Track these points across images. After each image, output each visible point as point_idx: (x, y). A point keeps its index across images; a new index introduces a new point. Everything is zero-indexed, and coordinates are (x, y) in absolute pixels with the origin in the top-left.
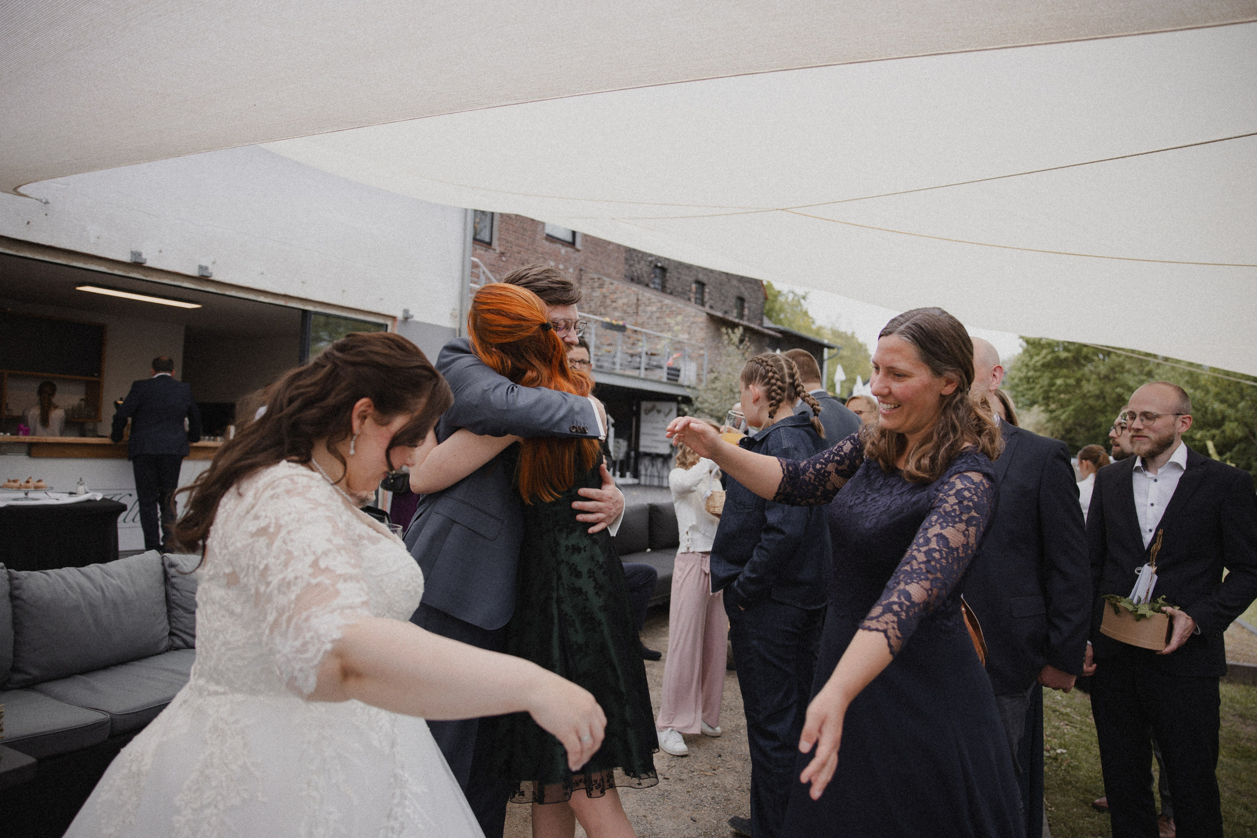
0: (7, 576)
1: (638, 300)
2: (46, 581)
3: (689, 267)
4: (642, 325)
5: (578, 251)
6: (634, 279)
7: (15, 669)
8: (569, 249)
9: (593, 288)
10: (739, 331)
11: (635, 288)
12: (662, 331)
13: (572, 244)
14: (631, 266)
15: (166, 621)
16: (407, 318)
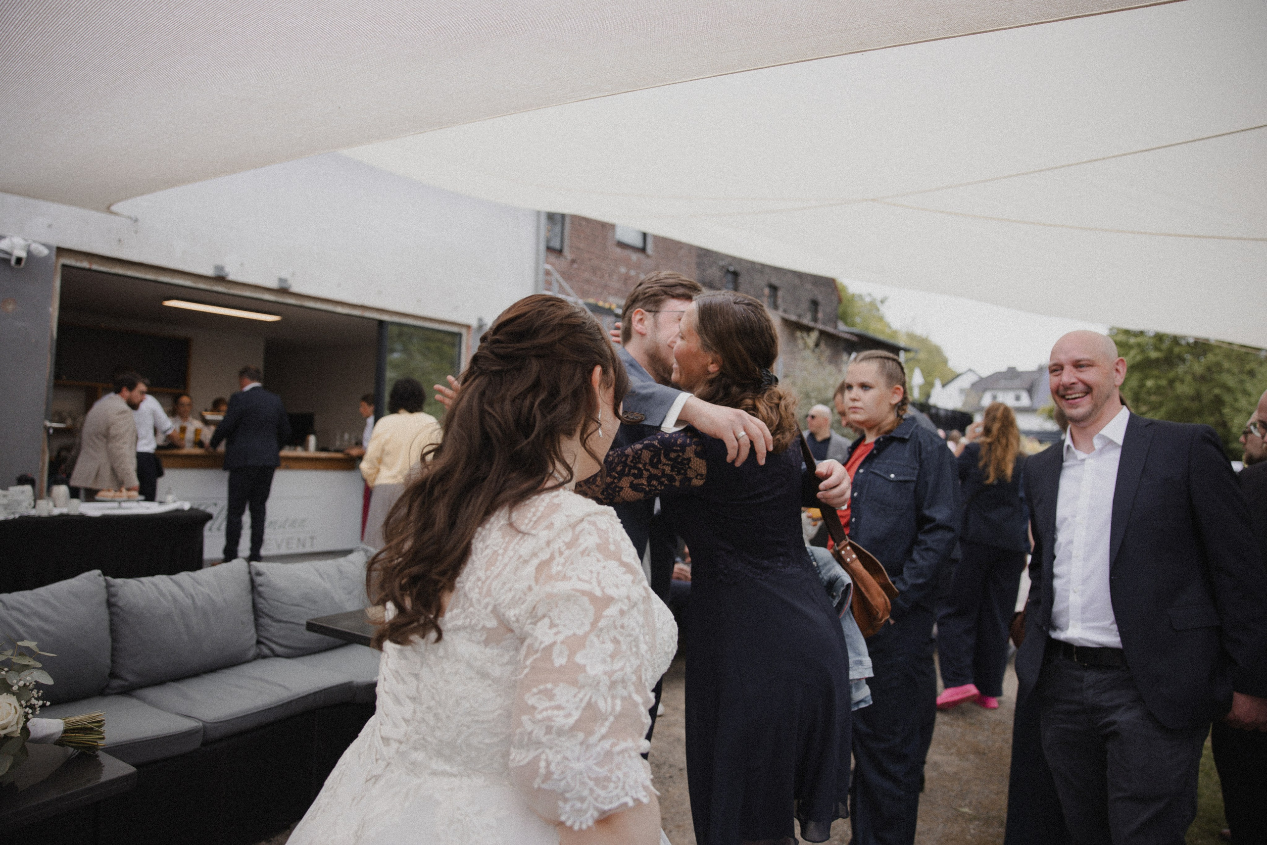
0: (104, 584)
2: (140, 588)
3: (762, 268)
5: (648, 256)
7: (113, 675)
8: (640, 256)
10: (814, 335)
13: (643, 250)
14: (703, 269)
15: (253, 631)
16: (481, 327)
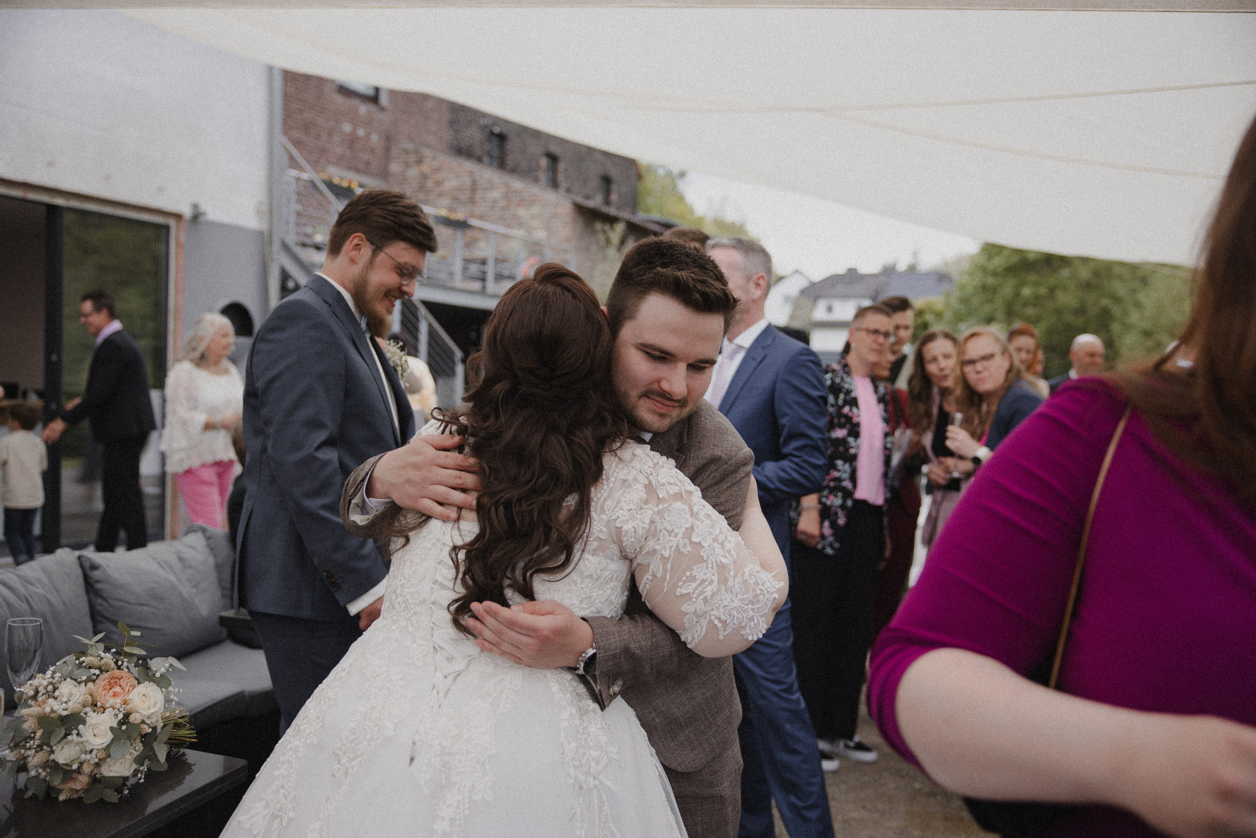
1: (474, 183)
3: (536, 134)
4: (481, 218)
5: (383, 109)
6: (462, 151)
8: (372, 109)
9: (407, 165)
10: (620, 228)
11: (468, 165)
12: (509, 226)
13: (375, 100)
14: (457, 132)
16: (197, 217)
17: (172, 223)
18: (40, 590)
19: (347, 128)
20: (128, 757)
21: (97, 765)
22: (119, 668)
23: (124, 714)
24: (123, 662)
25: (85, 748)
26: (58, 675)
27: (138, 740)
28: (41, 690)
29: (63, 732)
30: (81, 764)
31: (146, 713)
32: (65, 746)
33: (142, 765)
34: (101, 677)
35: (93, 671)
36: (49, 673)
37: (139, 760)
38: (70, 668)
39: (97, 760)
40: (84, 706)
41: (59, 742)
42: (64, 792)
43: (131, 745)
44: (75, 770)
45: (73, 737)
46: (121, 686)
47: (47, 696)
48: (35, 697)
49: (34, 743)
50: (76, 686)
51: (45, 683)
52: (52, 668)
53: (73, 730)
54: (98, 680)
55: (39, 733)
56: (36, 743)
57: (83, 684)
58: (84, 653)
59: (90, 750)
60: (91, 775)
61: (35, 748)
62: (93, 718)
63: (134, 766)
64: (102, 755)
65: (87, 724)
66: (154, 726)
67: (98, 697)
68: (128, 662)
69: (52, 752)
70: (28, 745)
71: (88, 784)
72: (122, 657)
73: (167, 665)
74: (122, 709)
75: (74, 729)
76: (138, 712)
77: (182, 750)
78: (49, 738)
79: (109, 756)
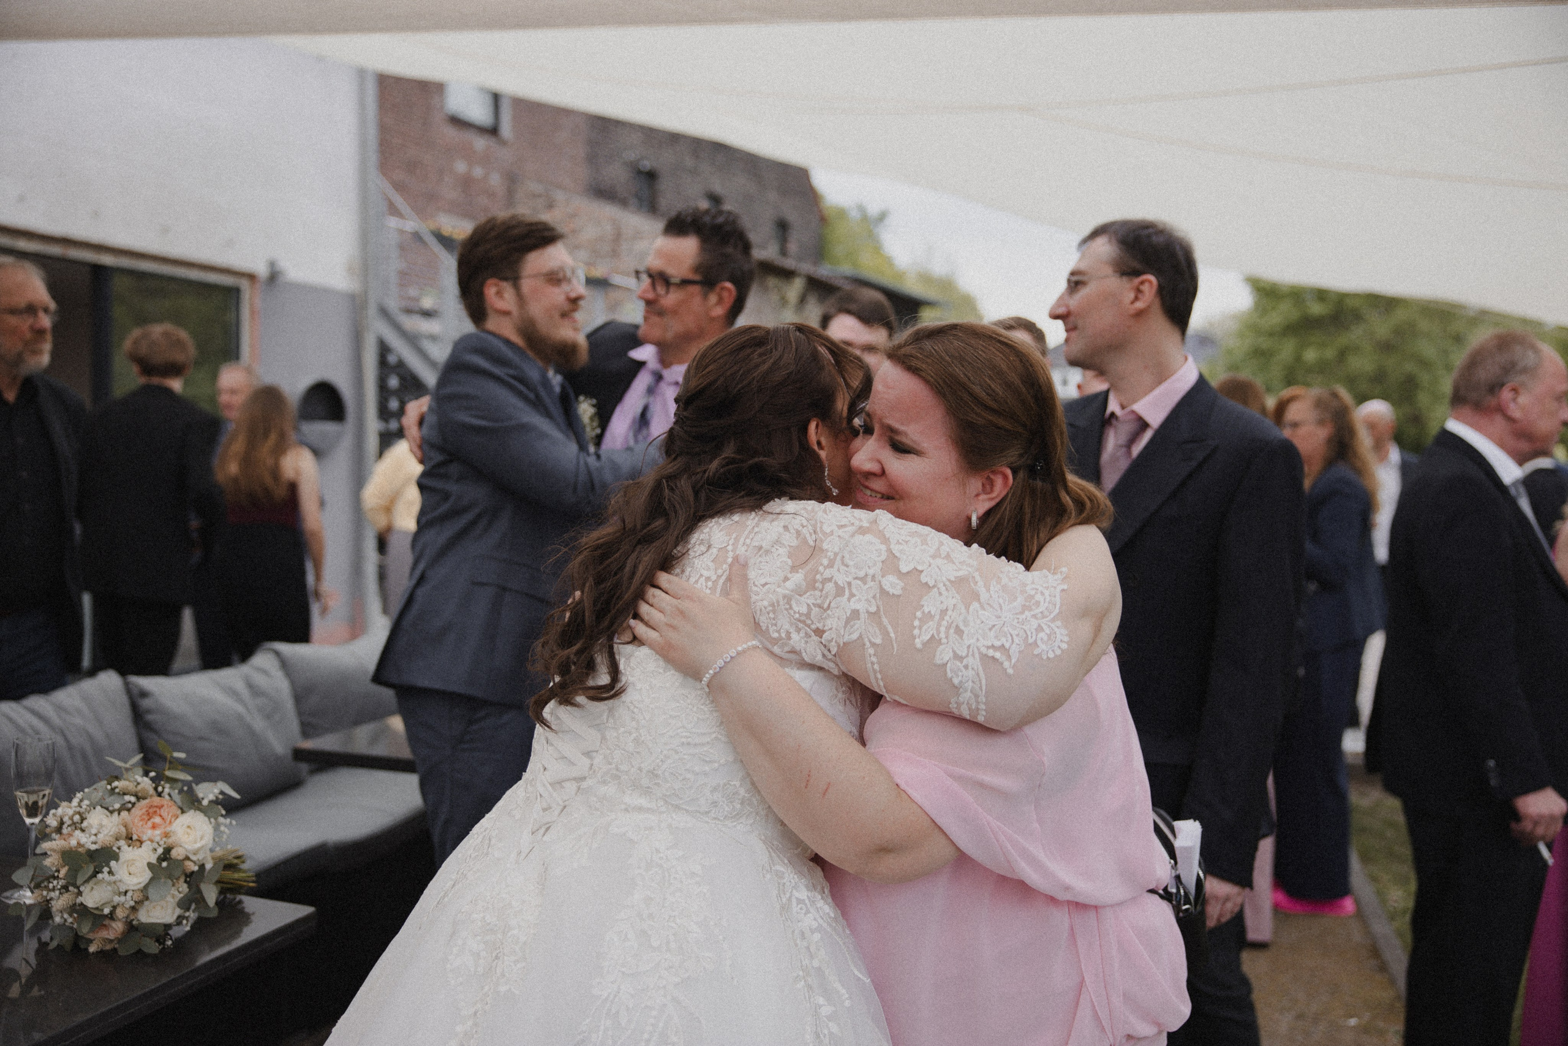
1: (618, 231)
5: (503, 143)
8: (491, 142)
13: (493, 131)
14: (596, 169)
16: (274, 276)
17: (244, 284)
18: (78, 721)
19: (461, 167)
20: (172, 900)
21: (134, 909)
22: (160, 795)
23: (164, 848)
24: (163, 788)
25: (119, 888)
26: (86, 802)
27: (182, 879)
28: (66, 819)
29: (91, 869)
30: (115, 907)
31: (189, 847)
32: (95, 887)
33: (188, 909)
34: (137, 805)
35: (127, 798)
36: (75, 802)
37: (184, 904)
38: (101, 794)
39: (132, 903)
40: (117, 839)
41: (87, 881)
42: (94, 942)
43: (173, 885)
44: (106, 916)
45: (104, 875)
46: (161, 816)
47: (74, 828)
48: (59, 830)
49: (58, 883)
50: (108, 816)
51: (70, 812)
52: (79, 795)
53: (103, 867)
54: (134, 809)
55: (63, 872)
56: (60, 883)
57: (116, 814)
58: (117, 778)
59: (124, 891)
60: (126, 921)
61: (60, 889)
62: (128, 853)
63: (178, 911)
64: (138, 896)
65: (120, 862)
66: (202, 863)
67: (134, 829)
68: (171, 788)
69: (80, 893)
70: (51, 886)
71: (123, 933)
72: (162, 783)
73: (216, 791)
74: (162, 843)
75: (105, 866)
76: (181, 846)
77: (239, 897)
78: (75, 878)
79: (147, 898)
